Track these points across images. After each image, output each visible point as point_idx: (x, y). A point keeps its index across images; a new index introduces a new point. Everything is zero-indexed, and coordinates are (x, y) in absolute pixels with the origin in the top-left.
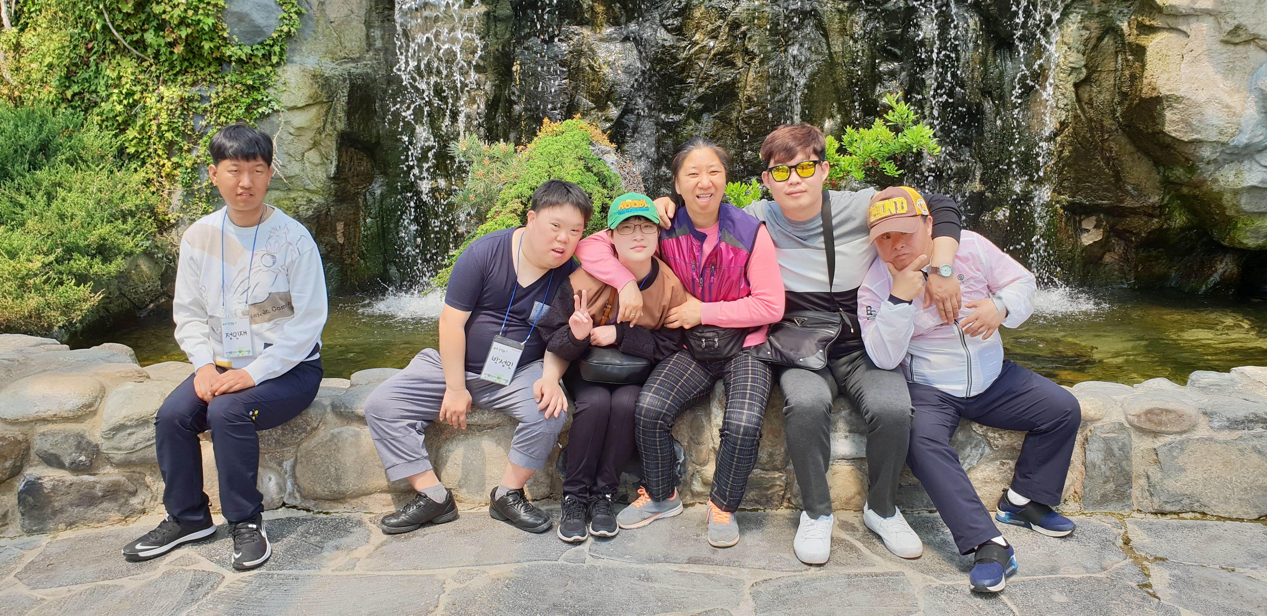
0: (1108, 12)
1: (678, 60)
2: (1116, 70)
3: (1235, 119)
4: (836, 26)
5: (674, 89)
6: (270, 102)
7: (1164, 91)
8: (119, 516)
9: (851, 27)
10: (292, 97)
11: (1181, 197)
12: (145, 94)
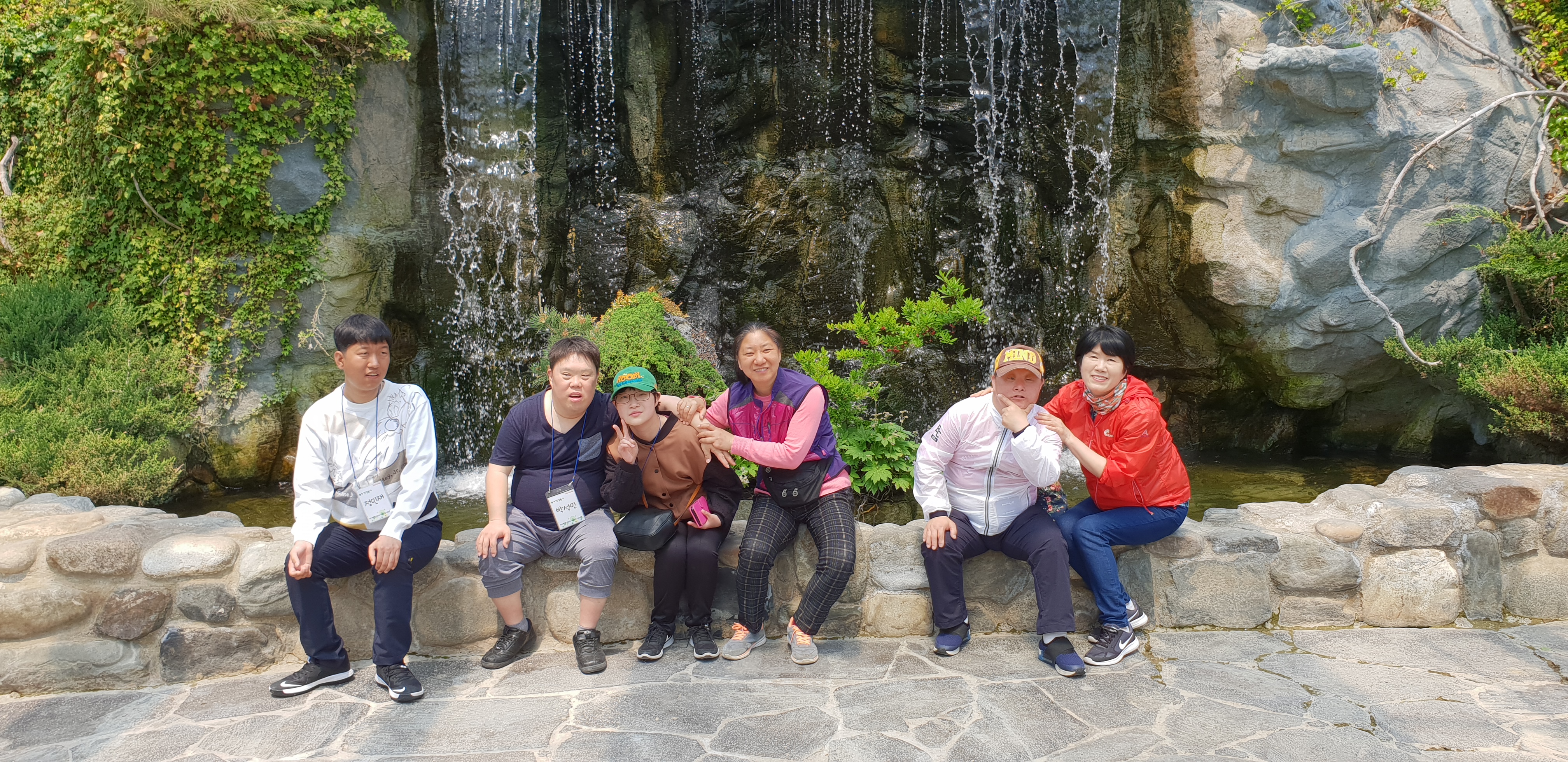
0: (1156, 181)
1: (738, 228)
2: (1168, 237)
3: (1274, 285)
4: (895, 195)
5: (736, 257)
6: (311, 272)
7: (1209, 258)
8: (251, 665)
9: (910, 195)
10: (335, 267)
11: (1236, 359)
12: (174, 265)
